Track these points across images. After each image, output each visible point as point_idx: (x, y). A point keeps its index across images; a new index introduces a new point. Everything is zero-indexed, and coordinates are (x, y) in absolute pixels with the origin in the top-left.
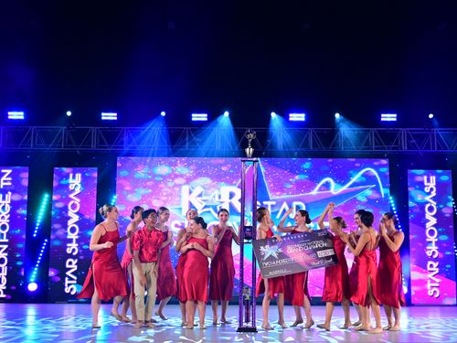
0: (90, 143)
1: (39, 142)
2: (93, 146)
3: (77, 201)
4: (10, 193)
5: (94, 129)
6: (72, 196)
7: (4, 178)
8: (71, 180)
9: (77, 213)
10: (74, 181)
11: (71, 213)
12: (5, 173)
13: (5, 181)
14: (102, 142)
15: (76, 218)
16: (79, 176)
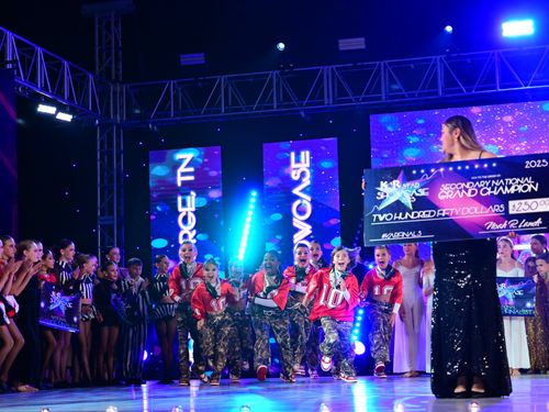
0: (322, 96)
1: (235, 102)
2: (328, 101)
3: (306, 200)
4: (193, 193)
5: (327, 70)
6: (296, 191)
7: (182, 169)
8: (293, 165)
9: (307, 221)
10: (298, 166)
11: (298, 221)
12: (181, 160)
13: (183, 174)
14: (342, 92)
15: (306, 230)
16: (306, 155)
